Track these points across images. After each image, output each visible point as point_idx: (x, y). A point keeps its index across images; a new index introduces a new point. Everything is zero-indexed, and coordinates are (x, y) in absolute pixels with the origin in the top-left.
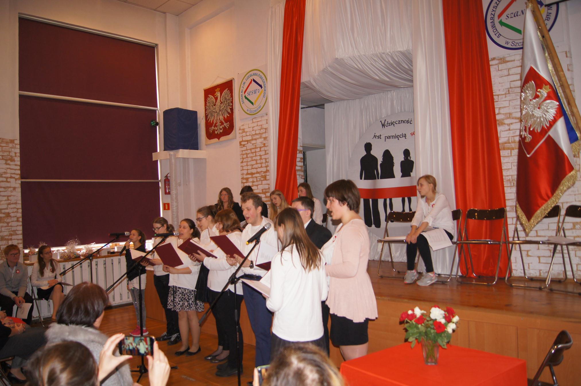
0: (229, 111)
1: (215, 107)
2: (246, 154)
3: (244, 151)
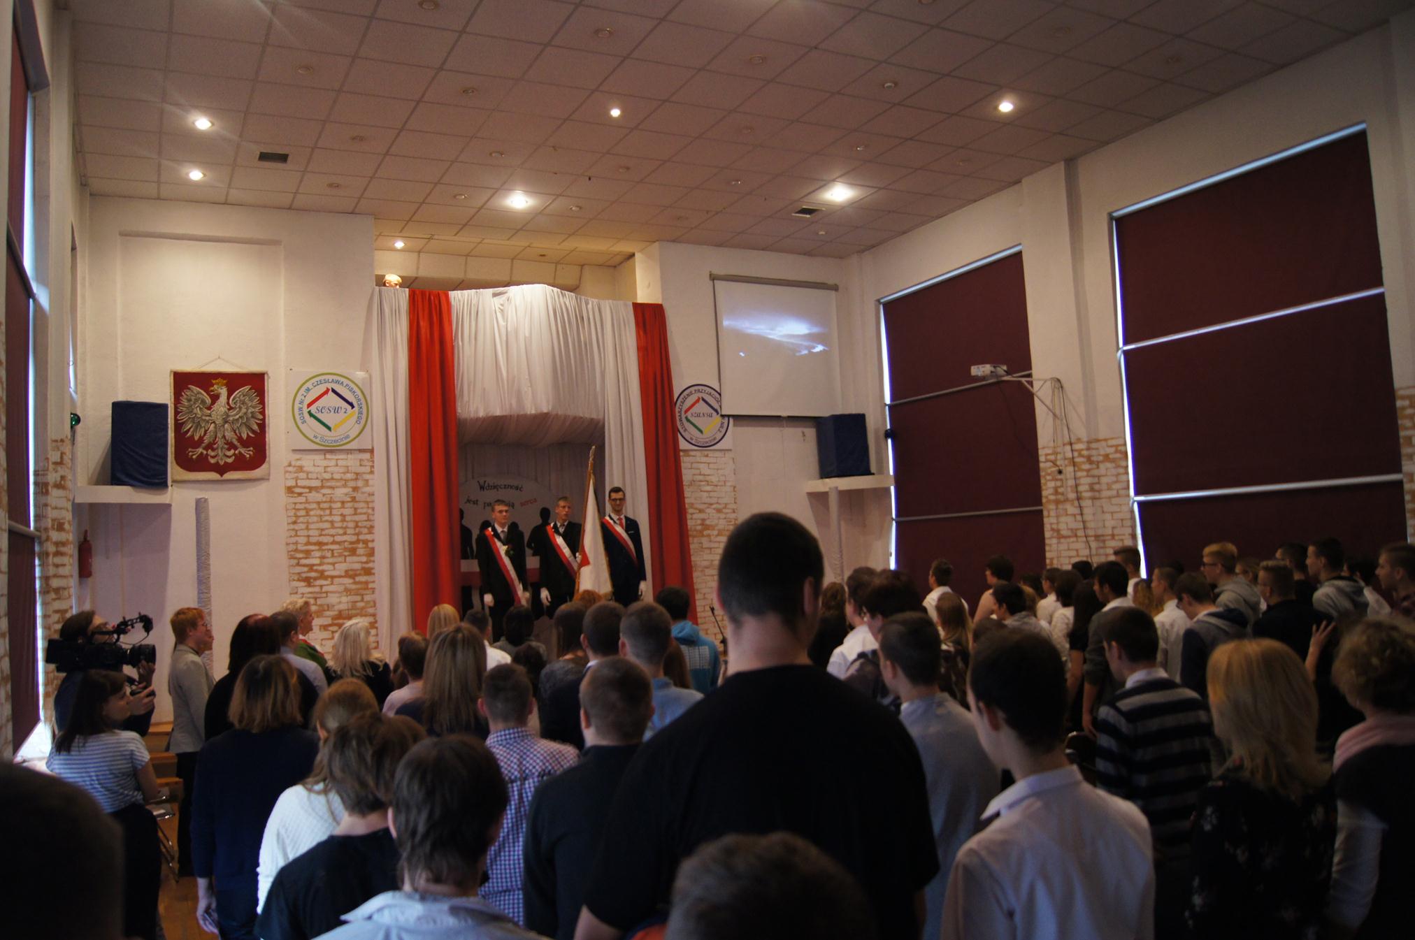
0: (255, 427)
1: (209, 412)
2: (305, 509)
3: (301, 503)
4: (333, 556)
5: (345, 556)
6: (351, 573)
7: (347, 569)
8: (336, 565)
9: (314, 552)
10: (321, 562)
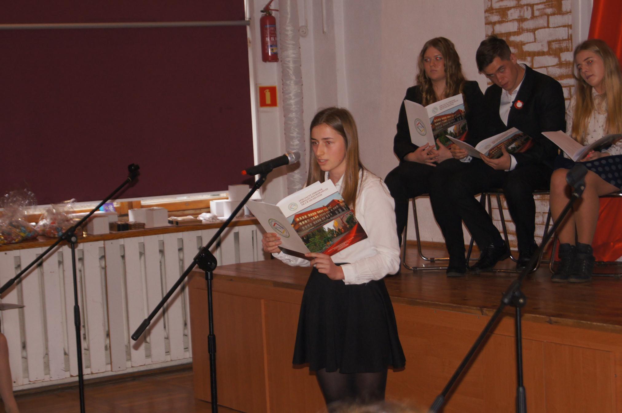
4: (533, 17)
5: (548, 16)
6: (555, 46)
7: (550, 39)
8: (536, 32)
9: (512, 11)
10: (519, 29)
